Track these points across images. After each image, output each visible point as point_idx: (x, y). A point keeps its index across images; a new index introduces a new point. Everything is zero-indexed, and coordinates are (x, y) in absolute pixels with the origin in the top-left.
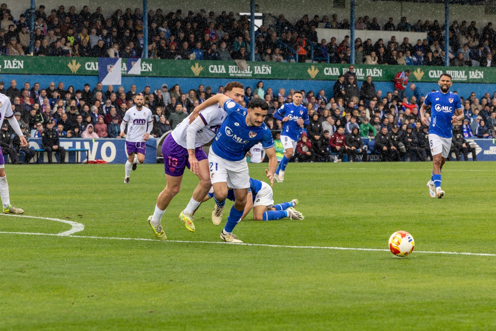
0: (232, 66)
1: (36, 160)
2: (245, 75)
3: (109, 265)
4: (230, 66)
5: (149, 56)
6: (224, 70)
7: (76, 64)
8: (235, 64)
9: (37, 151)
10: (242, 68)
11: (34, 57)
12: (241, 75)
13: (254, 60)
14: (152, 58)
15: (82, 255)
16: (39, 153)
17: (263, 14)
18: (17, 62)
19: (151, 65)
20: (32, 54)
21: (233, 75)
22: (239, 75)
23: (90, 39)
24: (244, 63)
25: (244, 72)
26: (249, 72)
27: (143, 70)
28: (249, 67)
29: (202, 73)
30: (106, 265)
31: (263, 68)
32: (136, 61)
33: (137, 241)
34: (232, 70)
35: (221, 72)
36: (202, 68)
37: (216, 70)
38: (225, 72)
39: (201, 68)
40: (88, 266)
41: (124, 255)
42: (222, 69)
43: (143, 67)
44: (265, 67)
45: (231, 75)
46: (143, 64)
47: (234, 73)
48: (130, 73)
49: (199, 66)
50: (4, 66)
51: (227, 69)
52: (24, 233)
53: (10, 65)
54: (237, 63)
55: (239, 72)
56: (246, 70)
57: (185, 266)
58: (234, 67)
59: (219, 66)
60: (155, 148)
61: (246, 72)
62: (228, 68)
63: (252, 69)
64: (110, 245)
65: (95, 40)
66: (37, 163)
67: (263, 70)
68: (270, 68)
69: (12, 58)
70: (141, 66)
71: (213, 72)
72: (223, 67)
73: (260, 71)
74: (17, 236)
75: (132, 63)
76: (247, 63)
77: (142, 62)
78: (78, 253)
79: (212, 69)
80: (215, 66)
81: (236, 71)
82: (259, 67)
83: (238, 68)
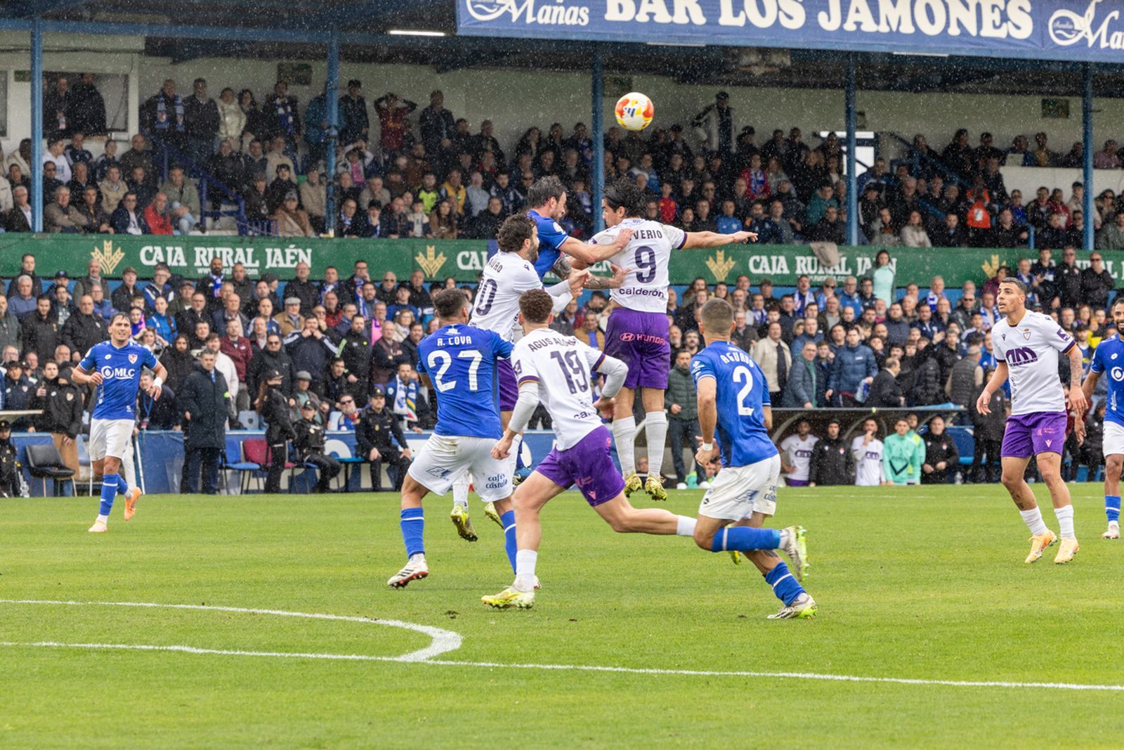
0: (803, 258)
1: (342, 484)
2: (834, 279)
3: (523, 729)
4: (798, 259)
6: (785, 266)
7: (436, 257)
8: (812, 253)
9: (346, 463)
10: (828, 262)
11: (337, 240)
12: (824, 279)
13: (854, 242)
15: (458, 705)
16: (350, 466)
17: (875, 134)
18: (295, 251)
20: (331, 233)
22: (819, 279)
23: (467, 197)
24: (831, 250)
25: (831, 272)
26: (843, 272)
28: (844, 259)
29: (731, 273)
30: (515, 730)
33: (587, 673)
34: (804, 267)
35: (779, 272)
36: (733, 263)
37: (767, 266)
38: (786, 271)
39: (731, 264)
40: (474, 732)
41: (558, 705)
42: (779, 266)
47: (809, 275)
49: (726, 259)
50: (265, 263)
51: (792, 265)
52: (320, 656)
53: (281, 259)
54: (815, 252)
55: (821, 272)
56: (837, 267)
57: (703, 731)
58: (810, 259)
59: (774, 258)
61: (838, 272)
62: (795, 262)
63: (851, 264)
64: (523, 683)
65: (480, 200)
66: (346, 490)
69: (283, 244)
71: (760, 271)
72: (782, 259)
74: (303, 662)
76: (839, 250)
78: (449, 703)
79: (757, 265)
80: (764, 258)
81: (813, 268)
82: (867, 261)
83: (818, 260)
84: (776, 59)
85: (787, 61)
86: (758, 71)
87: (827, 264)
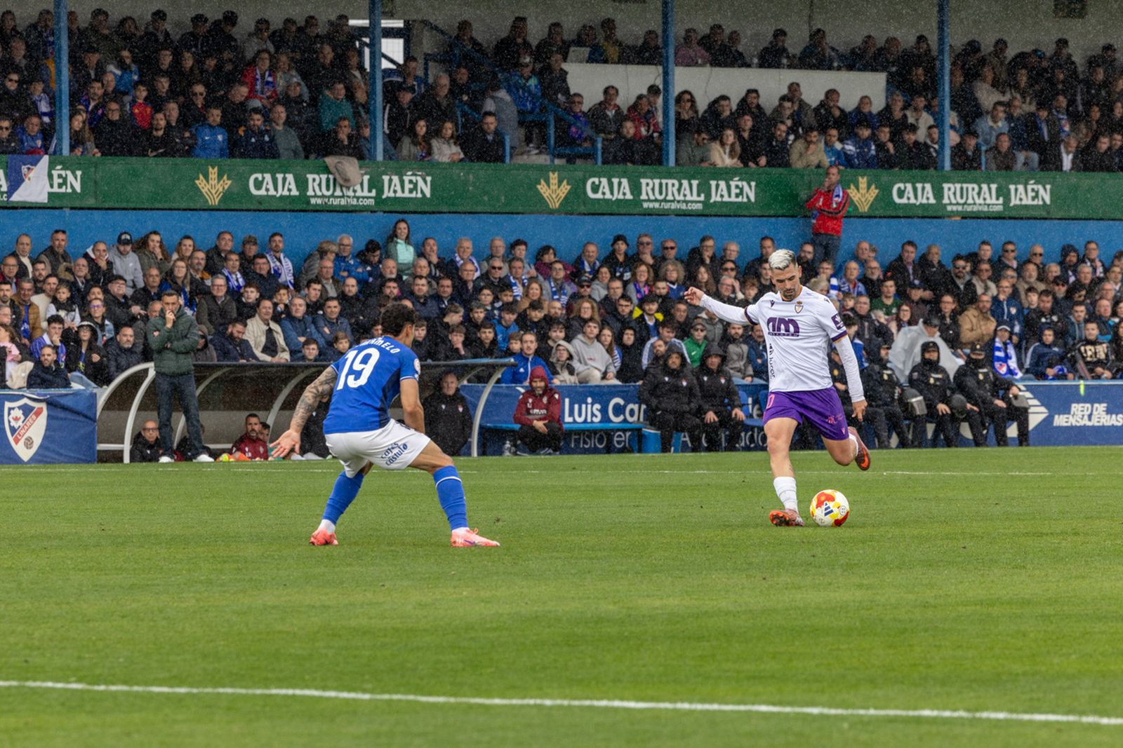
0: (315, 176)
2: (354, 202)
4: (310, 177)
5: (72, 148)
6: (293, 186)
8: (327, 170)
10: (347, 180)
12: (343, 202)
13: (380, 157)
14: (79, 151)
17: (407, 23)
19: (79, 173)
21: (319, 201)
22: (336, 202)
24: (351, 167)
25: (351, 193)
26: (366, 193)
27: (56, 189)
28: (366, 178)
29: (227, 195)
31: (406, 179)
32: (35, 163)
33: (34, 691)
34: (317, 186)
35: (286, 193)
36: (229, 182)
37: (271, 186)
38: (295, 192)
39: (227, 183)
42: (287, 185)
43: (57, 181)
44: (414, 178)
45: (313, 201)
46: (55, 173)
47: (323, 196)
48: (17, 197)
49: (220, 177)
51: (302, 184)
54: (332, 169)
55: (338, 193)
56: (358, 188)
58: (324, 177)
59: (280, 177)
60: (93, 420)
61: (359, 193)
62: (306, 181)
63: (376, 184)
67: (408, 186)
68: (429, 179)
70: (50, 176)
71: (263, 192)
72: (290, 177)
73: (398, 188)
75: (24, 169)
76: (361, 167)
77: (51, 167)
79: (258, 185)
80: (268, 177)
81: (328, 189)
82: (396, 179)
83: (335, 180)
87: (345, 183)
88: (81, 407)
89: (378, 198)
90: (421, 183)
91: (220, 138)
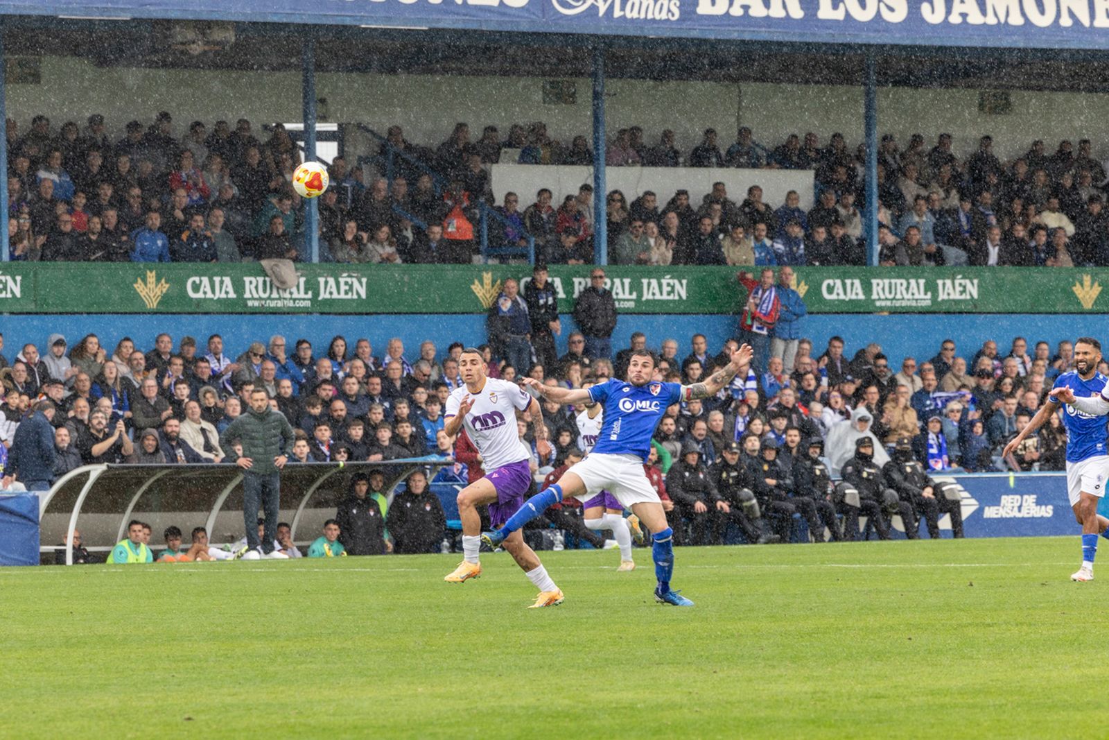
0: (253, 279)
2: (291, 304)
4: (247, 280)
6: (230, 289)
8: (263, 273)
10: (283, 283)
12: (280, 304)
13: (315, 259)
17: (340, 126)
19: (18, 278)
21: (256, 304)
22: (272, 304)
24: (287, 269)
25: (287, 295)
26: (302, 295)
28: (302, 280)
29: (165, 299)
31: (342, 280)
34: (254, 288)
35: (223, 296)
36: (167, 286)
37: (208, 289)
38: (232, 295)
39: (165, 287)
42: (224, 288)
44: (349, 280)
45: (250, 303)
47: (260, 299)
49: (158, 280)
51: (239, 287)
54: (269, 272)
55: (275, 295)
56: (294, 290)
58: (261, 279)
59: (217, 279)
60: (35, 522)
61: (295, 295)
62: (243, 284)
63: (312, 286)
67: (343, 288)
68: (364, 280)
71: (200, 295)
72: (227, 280)
73: (334, 290)
76: (297, 269)
79: (196, 288)
80: (205, 280)
81: (265, 291)
82: (331, 281)
83: (271, 282)
84: (218, 35)
85: (231, 36)
86: (197, 49)
87: (282, 285)
88: (24, 510)
89: (314, 300)
90: (356, 285)
91: (160, 243)
